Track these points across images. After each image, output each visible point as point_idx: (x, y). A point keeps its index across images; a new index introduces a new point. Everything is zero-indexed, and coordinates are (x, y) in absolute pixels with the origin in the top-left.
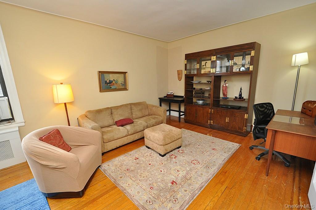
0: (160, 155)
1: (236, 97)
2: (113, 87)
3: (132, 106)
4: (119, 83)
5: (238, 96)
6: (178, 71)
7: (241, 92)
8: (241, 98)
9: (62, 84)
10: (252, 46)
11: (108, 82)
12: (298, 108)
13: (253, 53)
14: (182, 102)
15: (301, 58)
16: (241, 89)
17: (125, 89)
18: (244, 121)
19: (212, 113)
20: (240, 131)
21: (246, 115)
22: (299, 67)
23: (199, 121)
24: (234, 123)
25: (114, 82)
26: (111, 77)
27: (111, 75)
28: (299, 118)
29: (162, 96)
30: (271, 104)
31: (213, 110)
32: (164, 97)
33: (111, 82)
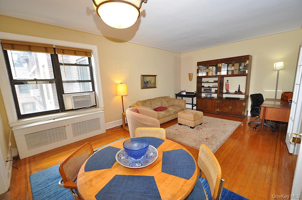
0: (191, 127)
1: (236, 91)
2: (148, 86)
3: (162, 99)
4: (152, 83)
5: (237, 90)
6: (189, 74)
7: (239, 88)
8: (239, 92)
9: (121, 83)
10: (246, 58)
11: (146, 82)
12: (279, 97)
13: (247, 62)
14: (194, 96)
15: (279, 65)
16: (239, 86)
17: (155, 87)
18: (243, 107)
19: (219, 103)
20: (240, 114)
21: (244, 103)
22: (278, 71)
23: (209, 110)
24: (235, 109)
25: (149, 82)
26: (148, 79)
27: (148, 78)
28: (280, 102)
29: (177, 93)
30: (261, 94)
31: (219, 101)
32: (179, 93)
33: (147, 82)
